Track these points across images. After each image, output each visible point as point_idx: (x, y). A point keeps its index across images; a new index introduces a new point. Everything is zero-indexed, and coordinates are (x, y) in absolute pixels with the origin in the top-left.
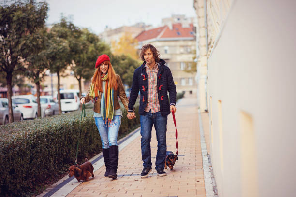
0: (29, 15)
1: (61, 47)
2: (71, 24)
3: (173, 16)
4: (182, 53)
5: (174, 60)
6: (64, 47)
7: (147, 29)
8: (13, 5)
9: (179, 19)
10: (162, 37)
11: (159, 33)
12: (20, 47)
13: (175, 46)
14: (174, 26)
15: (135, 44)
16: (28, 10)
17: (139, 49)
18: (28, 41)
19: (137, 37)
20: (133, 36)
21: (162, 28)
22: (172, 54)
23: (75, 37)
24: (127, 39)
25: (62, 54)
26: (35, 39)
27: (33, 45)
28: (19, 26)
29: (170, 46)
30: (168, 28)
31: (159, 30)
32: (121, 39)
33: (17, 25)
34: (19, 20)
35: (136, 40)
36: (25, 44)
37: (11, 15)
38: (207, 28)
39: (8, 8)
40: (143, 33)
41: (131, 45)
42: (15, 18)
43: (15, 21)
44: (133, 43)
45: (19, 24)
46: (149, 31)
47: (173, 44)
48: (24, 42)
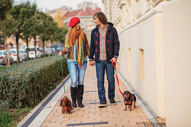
0: (28, 9)
1: (40, 25)
2: (42, 12)
3: (85, 2)
4: (91, 25)
5: (86, 29)
6: (41, 24)
7: (71, 11)
8: (20, 5)
9: (88, 4)
10: (80, 15)
11: (78, 13)
12: (24, 25)
13: (87, 21)
14: (87, 9)
15: (64, 19)
16: (28, 7)
17: (67, 23)
18: (28, 22)
19: (64, 16)
20: (63, 15)
21: (79, 11)
22: (85, 26)
23: (44, 19)
24: (59, 17)
25: (40, 28)
26: (31, 21)
27: (30, 24)
28: (23, 15)
29: (84, 21)
30: (83, 11)
31: (78, 12)
32: (55, 16)
33: (23, 14)
34: (23, 12)
35: (64, 17)
36: (26, 24)
37: (20, 10)
38: (111, 15)
39: (18, 6)
40: (68, 13)
41: (61, 20)
42: (22, 11)
43: (22, 13)
44: (62, 19)
45: (24, 14)
46: (72, 12)
47: (86, 19)
48: (26, 23)
